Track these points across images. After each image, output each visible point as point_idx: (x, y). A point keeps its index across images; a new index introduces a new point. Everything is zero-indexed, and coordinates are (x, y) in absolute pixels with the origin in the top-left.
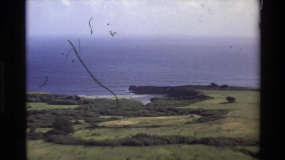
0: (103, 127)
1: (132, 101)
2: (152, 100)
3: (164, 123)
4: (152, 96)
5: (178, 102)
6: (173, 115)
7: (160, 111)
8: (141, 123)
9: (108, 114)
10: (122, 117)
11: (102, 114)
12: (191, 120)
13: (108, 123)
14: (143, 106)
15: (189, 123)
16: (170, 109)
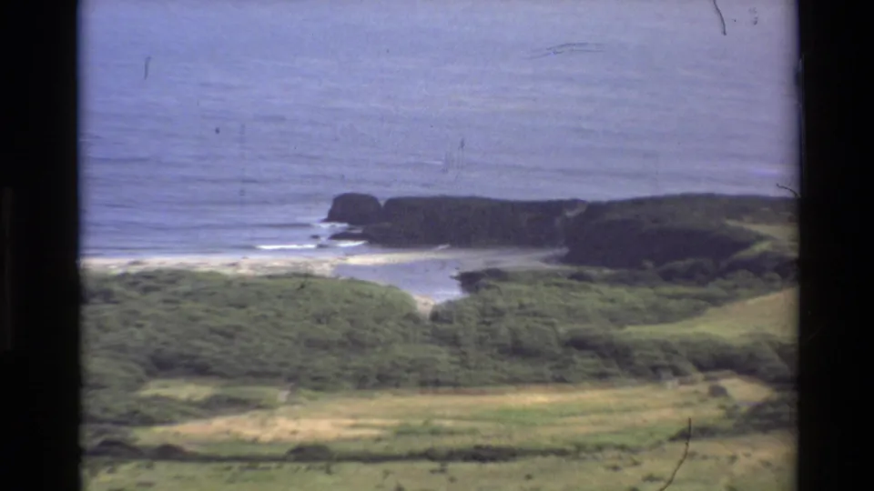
0: (168, 453)
1: (352, 288)
2: (469, 281)
3: (545, 435)
4: (475, 260)
5: (628, 296)
6: (601, 377)
7: (517, 350)
8: (402, 432)
9: (200, 370)
10: (282, 395)
11: (162, 366)
12: (710, 412)
13: (191, 431)
14: (413, 317)
15: (705, 432)
16: (579, 344)
